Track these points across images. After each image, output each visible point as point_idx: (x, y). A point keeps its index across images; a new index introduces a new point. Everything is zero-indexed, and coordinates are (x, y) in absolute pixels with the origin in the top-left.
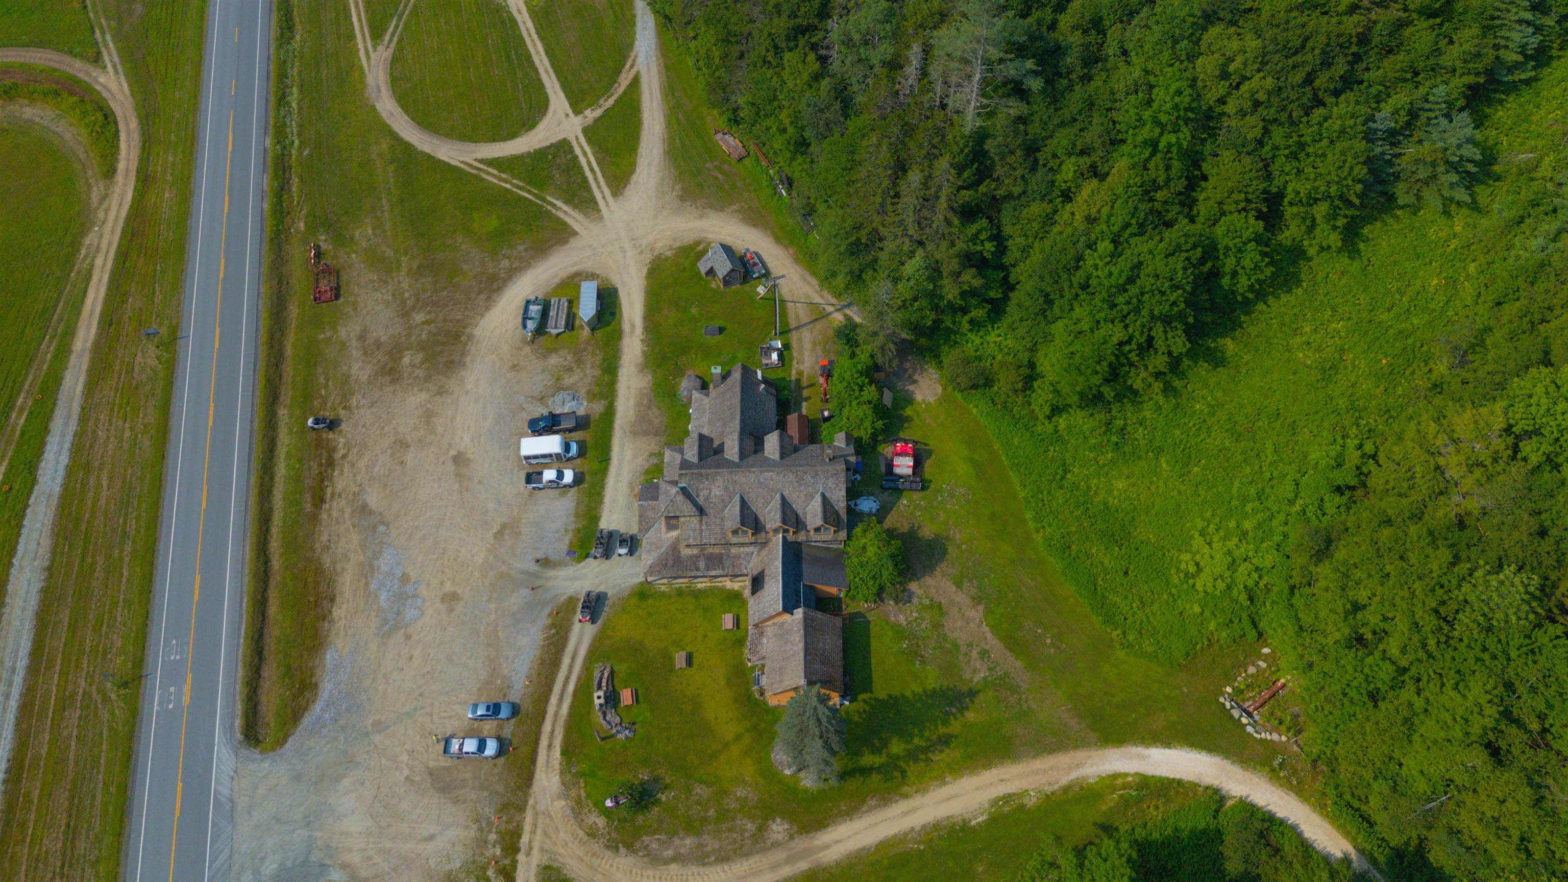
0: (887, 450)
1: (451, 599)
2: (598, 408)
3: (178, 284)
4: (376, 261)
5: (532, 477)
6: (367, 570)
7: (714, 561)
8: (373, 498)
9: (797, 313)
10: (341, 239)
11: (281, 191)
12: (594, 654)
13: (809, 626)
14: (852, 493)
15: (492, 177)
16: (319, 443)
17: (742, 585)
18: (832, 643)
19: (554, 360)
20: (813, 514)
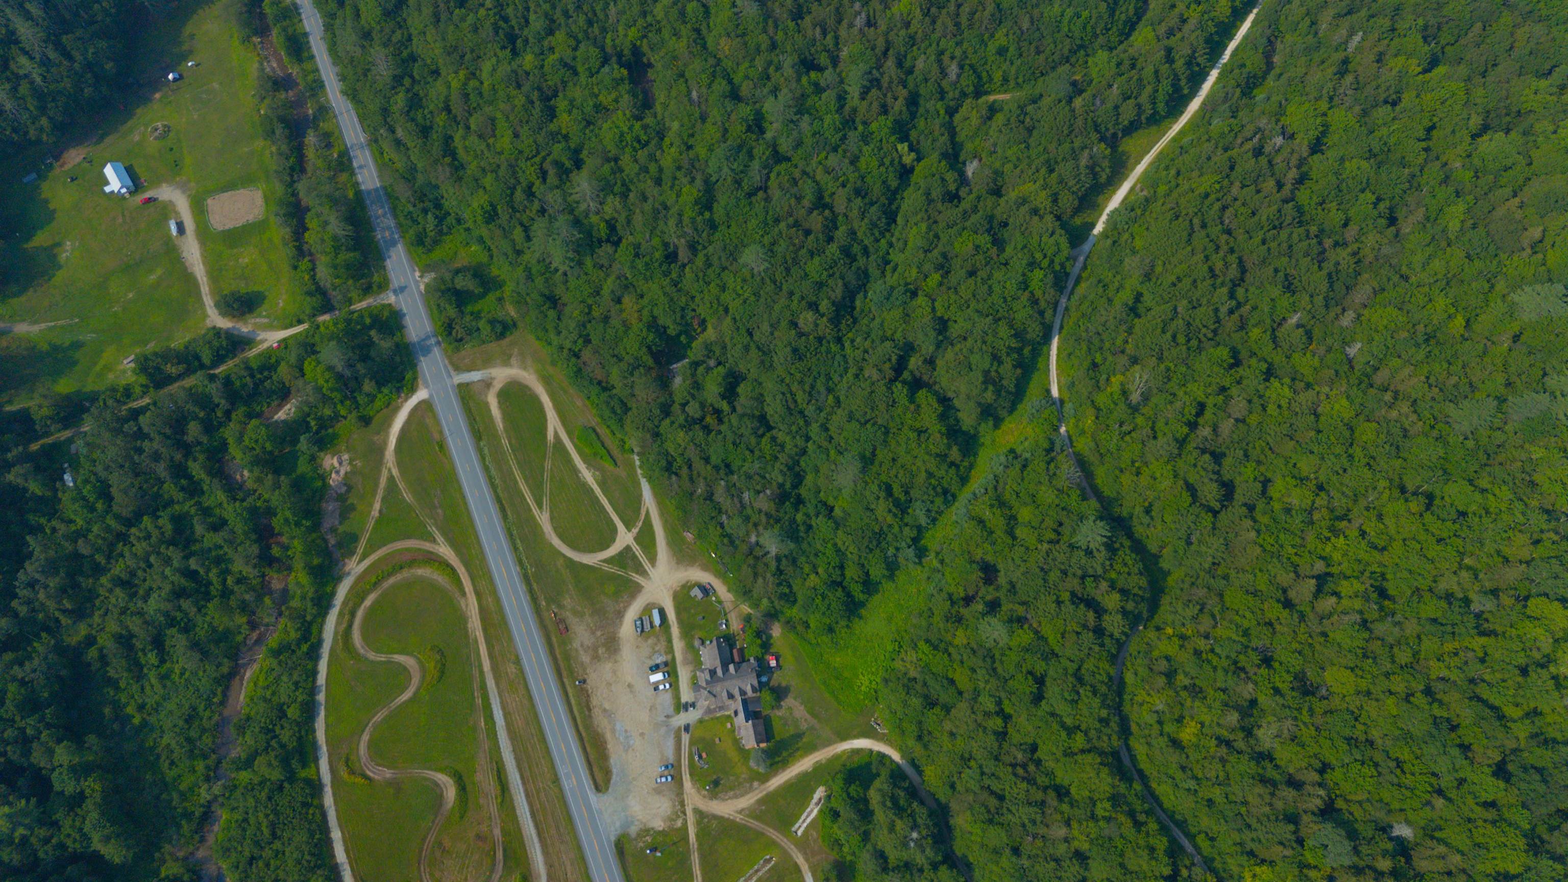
0: (767, 657)
1: (642, 734)
2: (669, 657)
3: (511, 639)
4: (575, 613)
5: (656, 689)
6: (613, 731)
7: (721, 708)
8: (607, 706)
9: (728, 606)
10: (560, 606)
11: (531, 591)
12: (691, 743)
13: (754, 726)
14: (759, 676)
15: (606, 567)
16: (582, 689)
17: (730, 712)
18: (761, 728)
19: (650, 641)
20: (749, 689)
